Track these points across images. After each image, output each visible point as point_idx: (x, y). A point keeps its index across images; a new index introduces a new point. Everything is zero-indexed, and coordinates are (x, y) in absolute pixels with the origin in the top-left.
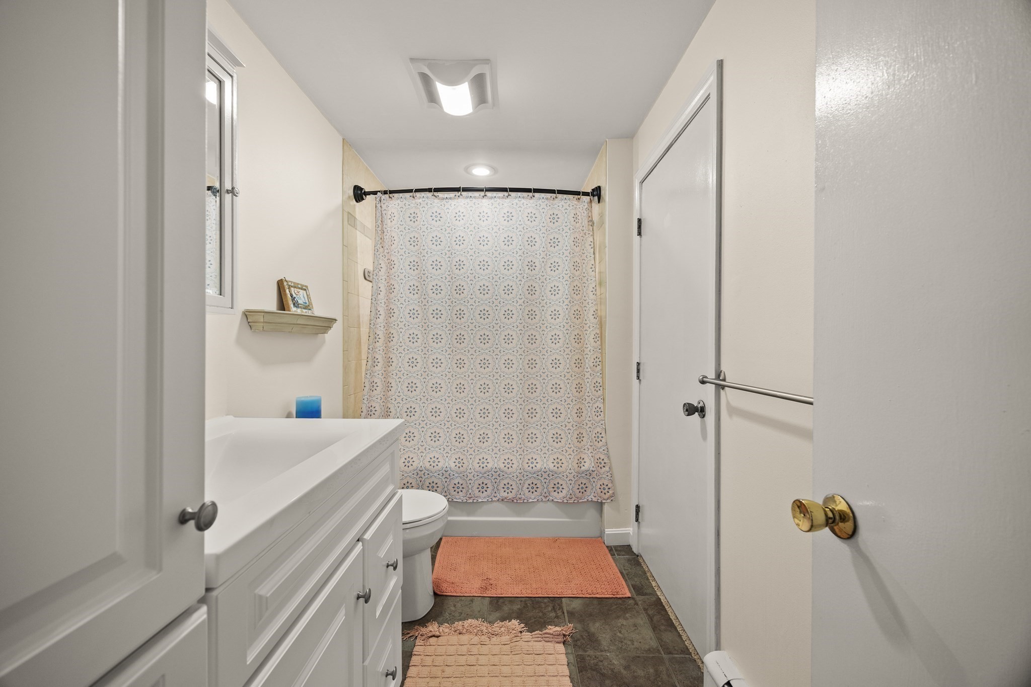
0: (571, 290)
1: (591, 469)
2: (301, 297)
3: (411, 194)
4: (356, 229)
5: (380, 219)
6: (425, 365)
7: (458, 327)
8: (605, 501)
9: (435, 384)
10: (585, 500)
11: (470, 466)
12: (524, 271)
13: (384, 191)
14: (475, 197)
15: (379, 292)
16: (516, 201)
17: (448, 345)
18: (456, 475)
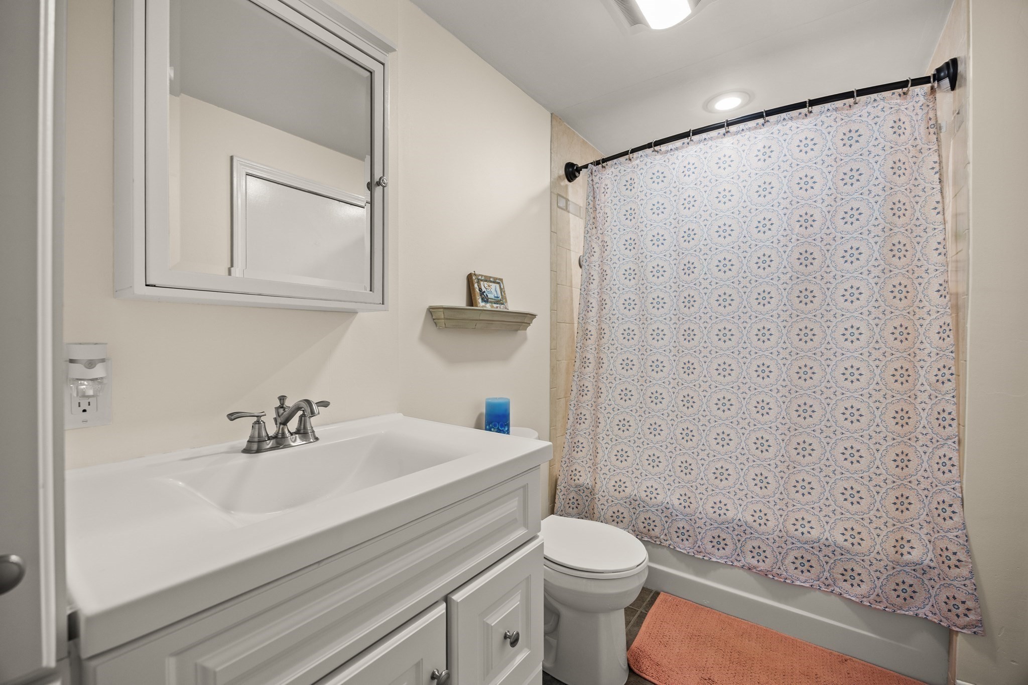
0: (886, 250)
1: (927, 562)
2: (492, 291)
3: (627, 157)
4: (569, 212)
5: (592, 194)
6: (642, 368)
7: (687, 318)
8: (957, 629)
9: (654, 393)
10: (911, 613)
11: (700, 509)
12: (792, 230)
13: (597, 161)
14: (711, 139)
15: (591, 281)
16: (779, 126)
17: (672, 344)
18: (681, 517)
